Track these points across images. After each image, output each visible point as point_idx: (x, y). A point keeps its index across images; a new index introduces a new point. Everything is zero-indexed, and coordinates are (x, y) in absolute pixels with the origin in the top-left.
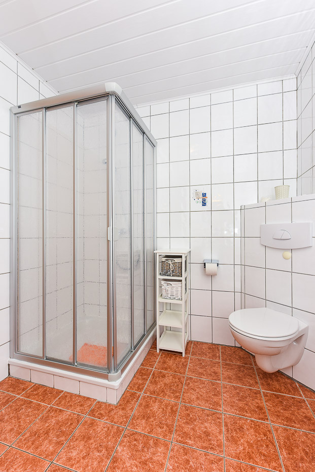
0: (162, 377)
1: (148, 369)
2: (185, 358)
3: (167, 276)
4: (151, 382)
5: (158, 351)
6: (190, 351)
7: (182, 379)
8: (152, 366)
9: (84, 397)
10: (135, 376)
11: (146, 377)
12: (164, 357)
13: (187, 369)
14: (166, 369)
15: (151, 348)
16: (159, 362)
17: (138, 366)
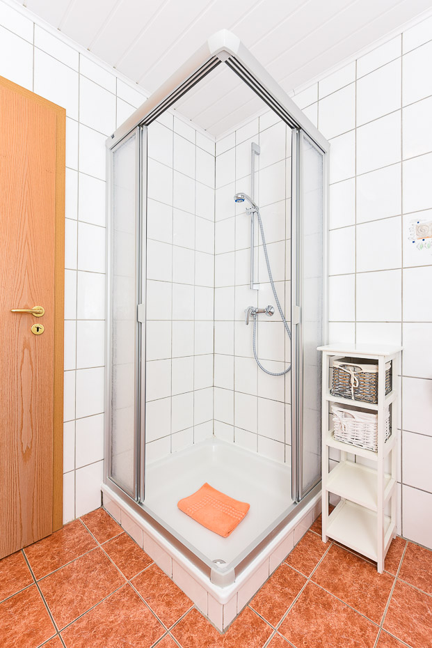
0: (324, 605)
1: (297, 575)
2: (383, 577)
3: (345, 397)
4: (298, 610)
5: (324, 540)
6: (397, 563)
7: (369, 632)
8: (307, 569)
9: (177, 588)
10: (269, 581)
11: (290, 591)
12: (336, 558)
13: (386, 608)
14: (335, 589)
15: (311, 528)
16: (323, 566)
17: (278, 560)
